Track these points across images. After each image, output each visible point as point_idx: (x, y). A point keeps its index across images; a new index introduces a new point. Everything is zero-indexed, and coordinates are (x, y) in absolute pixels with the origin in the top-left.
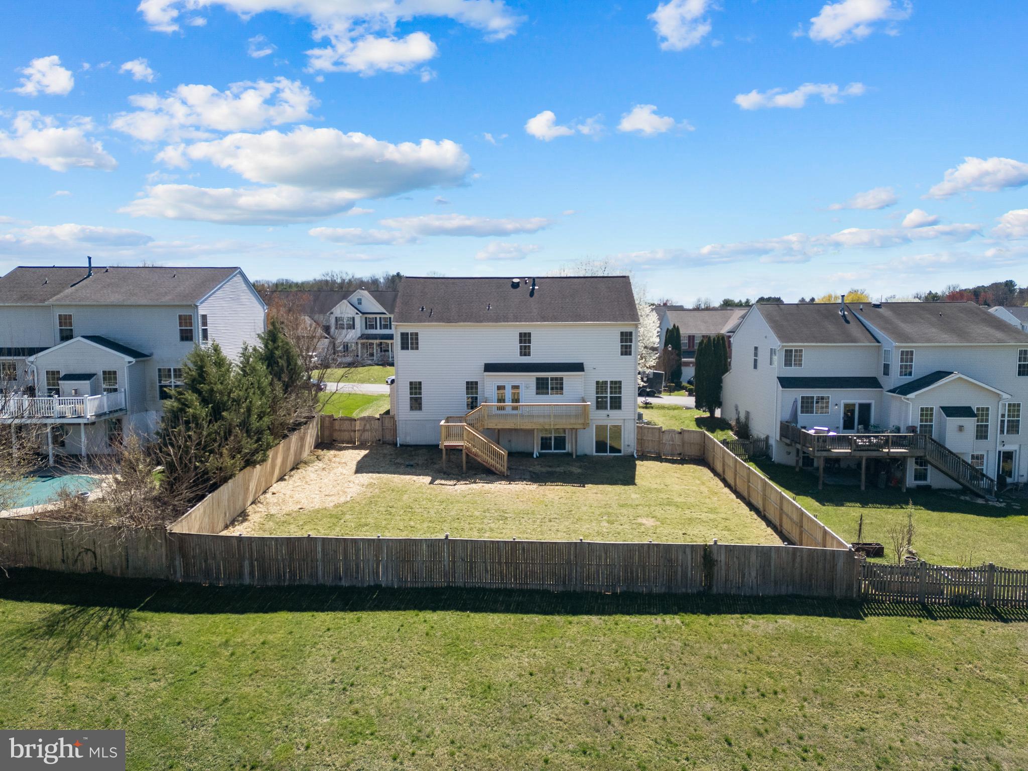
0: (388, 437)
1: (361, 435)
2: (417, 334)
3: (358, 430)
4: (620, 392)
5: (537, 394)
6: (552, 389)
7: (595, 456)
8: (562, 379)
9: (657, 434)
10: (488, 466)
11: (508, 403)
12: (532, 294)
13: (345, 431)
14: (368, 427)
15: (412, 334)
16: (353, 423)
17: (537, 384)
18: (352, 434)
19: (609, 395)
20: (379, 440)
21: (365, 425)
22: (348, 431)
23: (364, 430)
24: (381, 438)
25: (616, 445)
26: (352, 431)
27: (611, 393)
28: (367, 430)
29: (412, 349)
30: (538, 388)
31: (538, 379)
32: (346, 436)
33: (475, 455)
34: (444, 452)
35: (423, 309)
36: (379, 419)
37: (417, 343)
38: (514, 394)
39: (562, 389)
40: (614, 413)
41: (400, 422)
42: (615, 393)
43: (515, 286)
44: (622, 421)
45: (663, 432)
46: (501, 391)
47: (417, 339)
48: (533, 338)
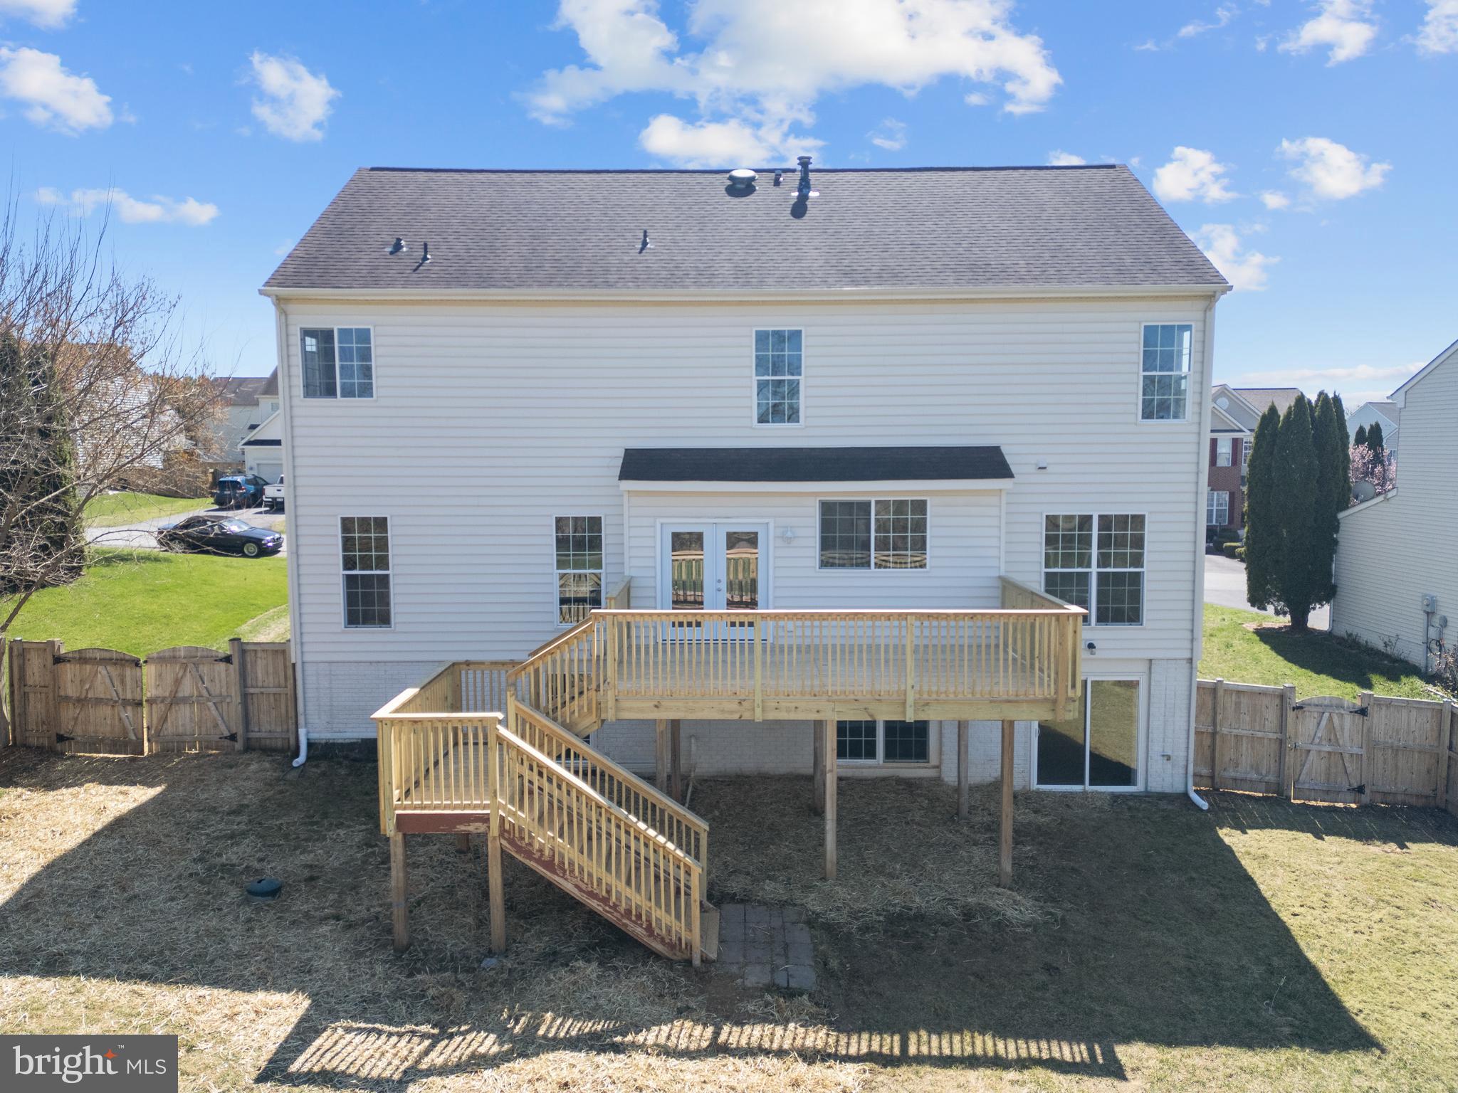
0: (267, 726)
1: (164, 719)
2: (364, 335)
3: (151, 702)
4: (1138, 560)
5: (825, 564)
6: (883, 545)
7: (1038, 792)
8: (920, 506)
9: (1271, 716)
10: (612, 917)
11: (715, 606)
12: (799, 210)
13: (99, 701)
14: (187, 688)
15: (345, 333)
16: (129, 672)
17: (826, 526)
18: (129, 712)
19: (1094, 570)
20: (233, 737)
21: (178, 682)
22: (113, 703)
23: (174, 701)
24: (239, 730)
25: (1111, 752)
26: (126, 703)
27: (1104, 560)
28: (185, 700)
29: (348, 393)
30: (826, 544)
31: (827, 508)
32: (102, 721)
33: (549, 865)
34: (397, 851)
35: (397, 247)
36: (228, 659)
37: (367, 372)
38: (733, 564)
39: (921, 545)
40: (1112, 637)
41: (310, 669)
42: (1121, 560)
43: (741, 188)
44: (1143, 667)
45: (1299, 708)
46: (689, 555)
47: (366, 355)
48: (809, 353)
